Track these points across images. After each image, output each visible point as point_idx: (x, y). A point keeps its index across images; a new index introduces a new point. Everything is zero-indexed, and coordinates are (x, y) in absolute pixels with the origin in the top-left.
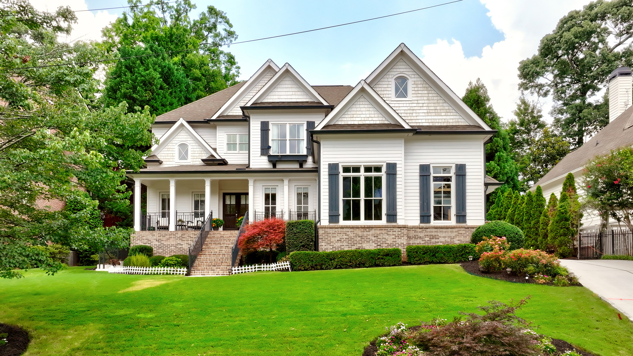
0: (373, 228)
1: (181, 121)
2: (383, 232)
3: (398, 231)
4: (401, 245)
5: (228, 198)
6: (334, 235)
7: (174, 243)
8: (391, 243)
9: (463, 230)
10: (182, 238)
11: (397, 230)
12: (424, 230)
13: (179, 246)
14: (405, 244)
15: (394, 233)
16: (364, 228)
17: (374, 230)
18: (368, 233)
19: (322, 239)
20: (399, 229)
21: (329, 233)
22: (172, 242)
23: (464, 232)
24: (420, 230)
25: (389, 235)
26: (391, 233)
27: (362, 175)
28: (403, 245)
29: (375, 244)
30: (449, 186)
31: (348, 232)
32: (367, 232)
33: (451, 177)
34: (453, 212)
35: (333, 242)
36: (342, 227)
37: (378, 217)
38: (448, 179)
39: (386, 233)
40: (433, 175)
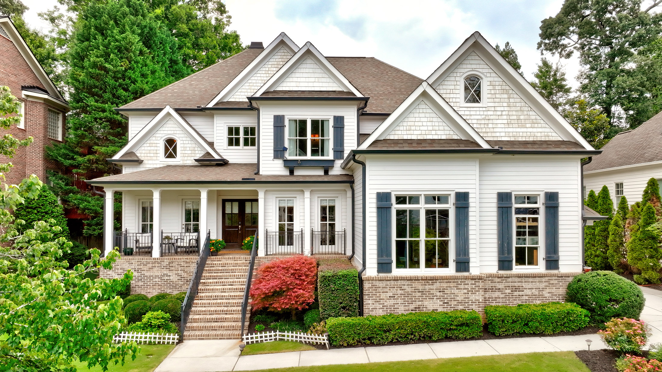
0: (437, 280)
1: (168, 109)
2: (452, 285)
3: (471, 284)
4: (476, 303)
5: (228, 206)
6: (385, 290)
7: (159, 274)
8: (462, 300)
9: (555, 280)
10: (169, 267)
11: (470, 282)
12: (503, 280)
13: (166, 278)
14: (481, 301)
15: (466, 286)
16: (426, 280)
17: (439, 282)
18: (431, 287)
19: (368, 295)
20: (473, 282)
21: (378, 288)
22: (156, 272)
23: (556, 282)
24: (499, 280)
25: (459, 289)
26: (462, 286)
27: (422, 207)
28: (479, 302)
29: (441, 301)
30: (535, 220)
31: (404, 285)
32: (430, 285)
33: (538, 208)
34: (541, 254)
35: (384, 299)
36: (396, 279)
37: (444, 264)
38: (535, 211)
39: (456, 287)
40: (515, 206)
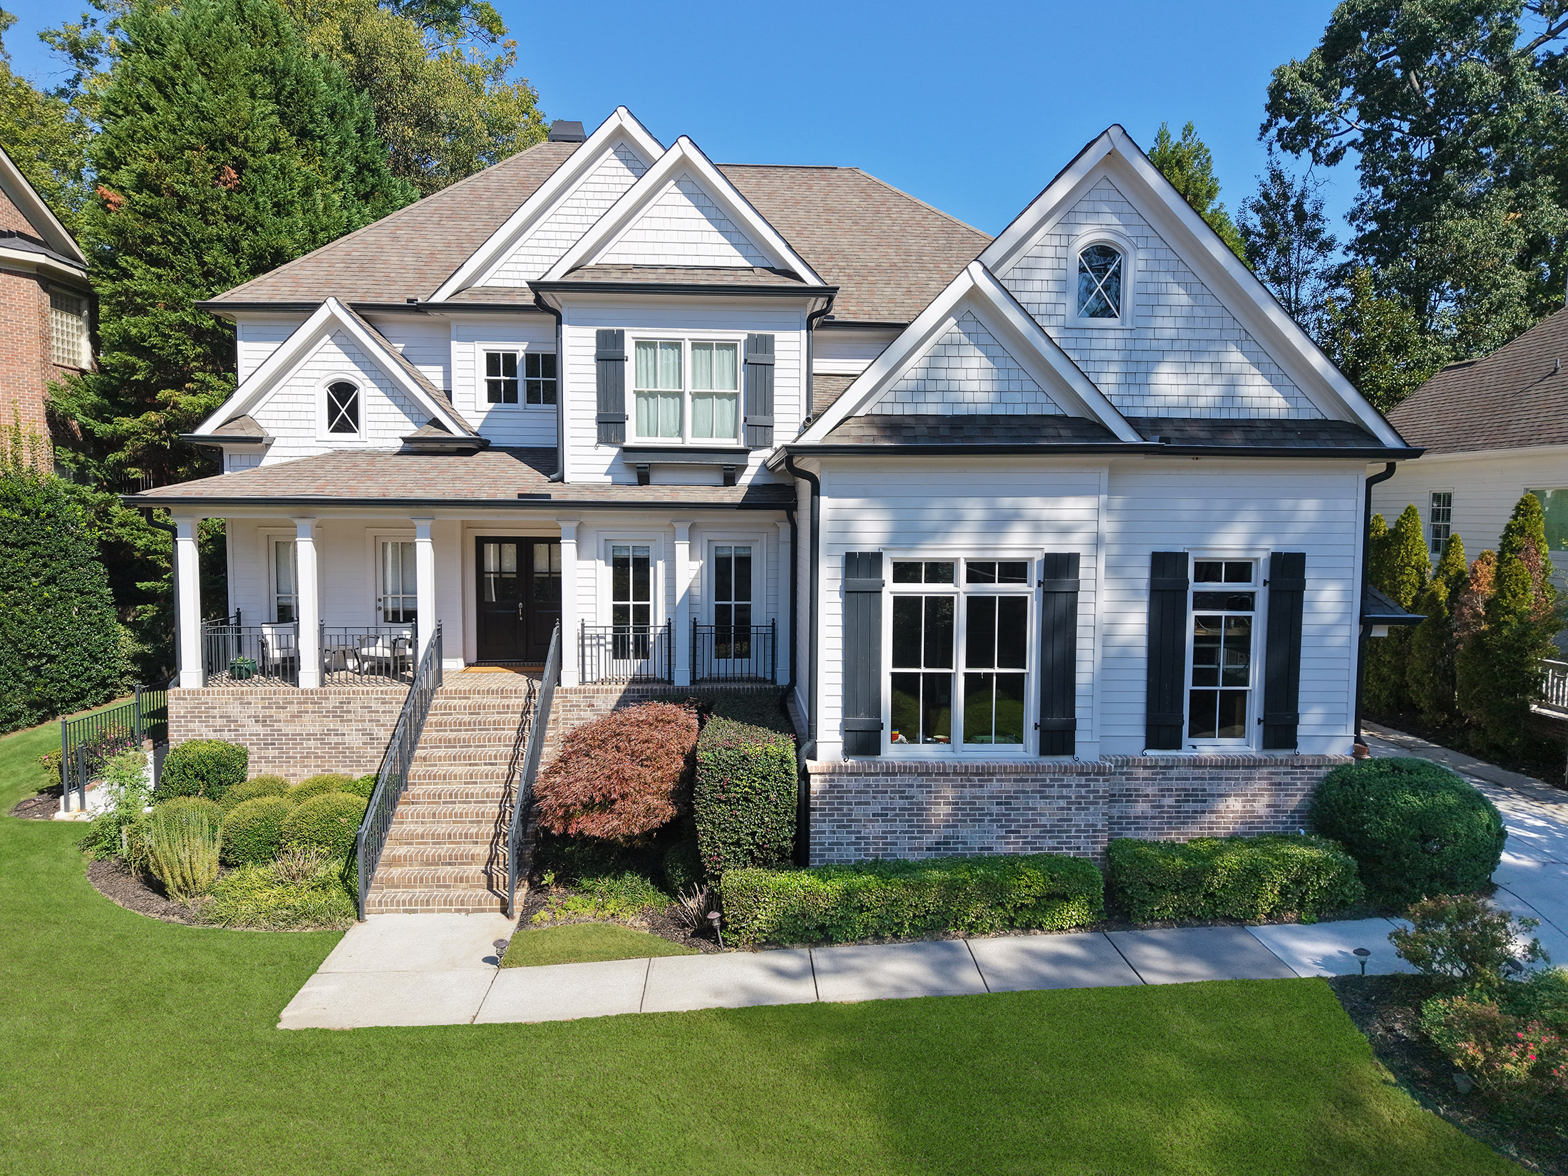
0: (994, 774)
1: (330, 308)
2: (1029, 787)
3: (1078, 786)
4: (1088, 831)
6: (863, 798)
7: (316, 729)
8: (1052, 826)
9: (1285, 774)
10: (340, 713)
11: (1074, 780)
12: (1157, 774)
13: (333, 739)
14: (1100, 827)
15: (1065, 792)
16: (966, 773)
17: (998, 780)
18: (977, 792)
19: (821, 809)
20: (1083, 780)
21: (846, 792)
22: (310, 724)
23: (1288, 779)
24: (1147, 773)
25: (1047, 797)
26: (1055, 791)
27: (960, 590)
28: (1094, 831)
29: (1002, 826)
30: (1245, 623)
31: (911, 786)
32: (974, 786)
33: (1252, 594)
34: (1255, 708)
35: (860, 821)
36: (890, 771)
37: (1011, 732)
38: (1245, 601)
39: (1040, 792)
40: (1194, 587)
